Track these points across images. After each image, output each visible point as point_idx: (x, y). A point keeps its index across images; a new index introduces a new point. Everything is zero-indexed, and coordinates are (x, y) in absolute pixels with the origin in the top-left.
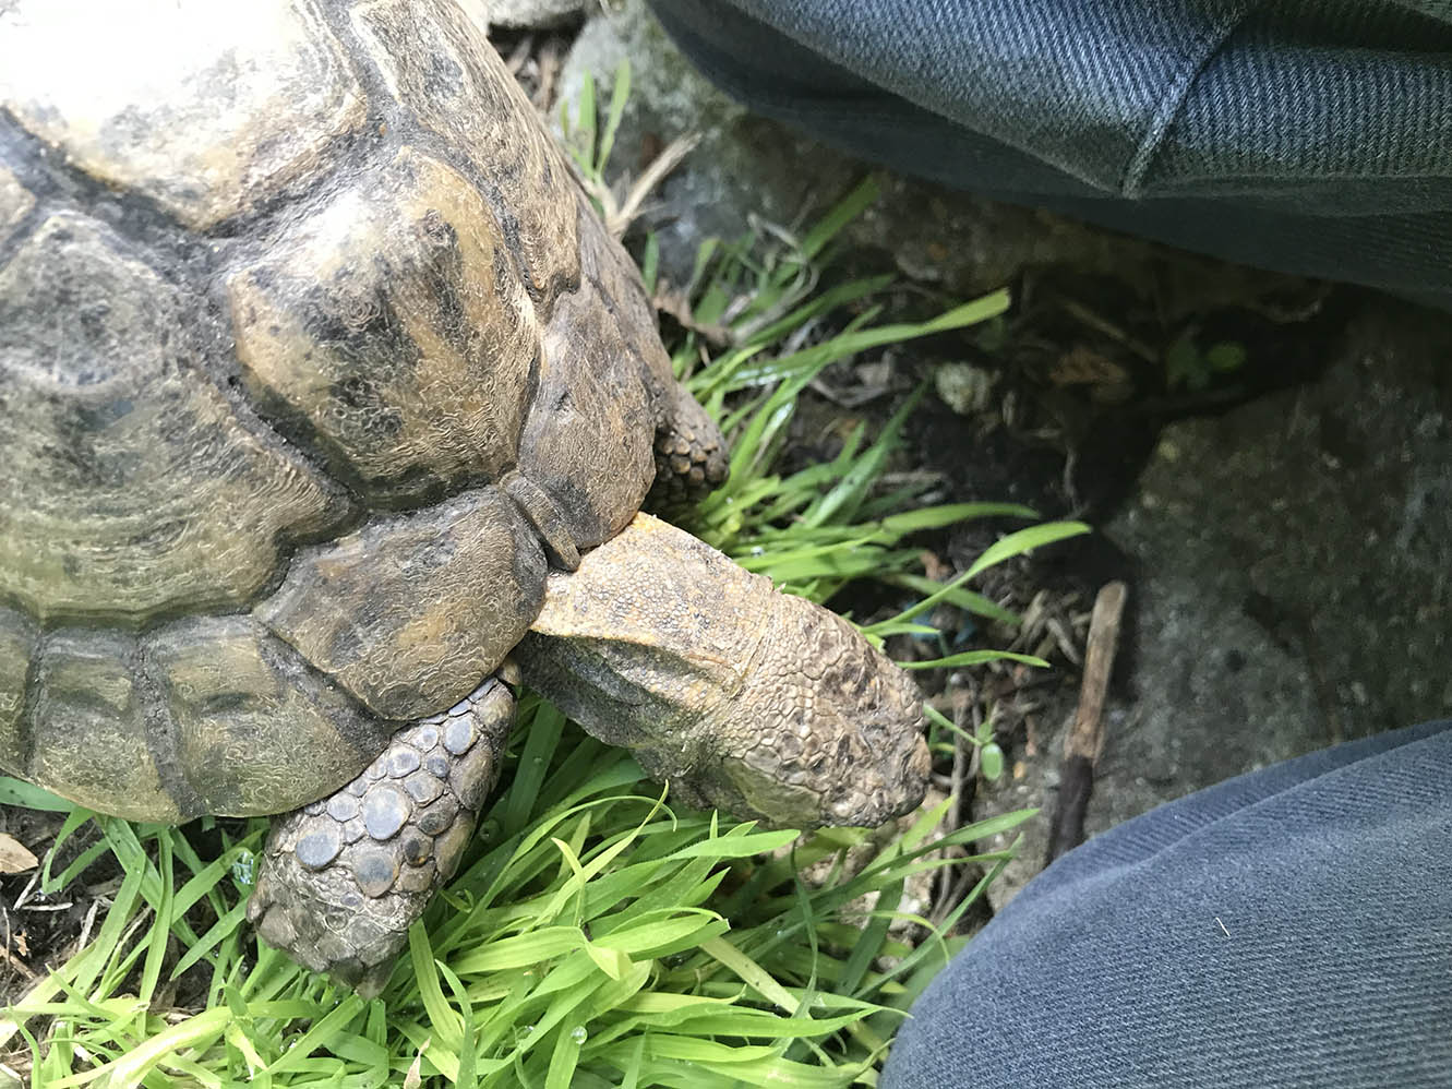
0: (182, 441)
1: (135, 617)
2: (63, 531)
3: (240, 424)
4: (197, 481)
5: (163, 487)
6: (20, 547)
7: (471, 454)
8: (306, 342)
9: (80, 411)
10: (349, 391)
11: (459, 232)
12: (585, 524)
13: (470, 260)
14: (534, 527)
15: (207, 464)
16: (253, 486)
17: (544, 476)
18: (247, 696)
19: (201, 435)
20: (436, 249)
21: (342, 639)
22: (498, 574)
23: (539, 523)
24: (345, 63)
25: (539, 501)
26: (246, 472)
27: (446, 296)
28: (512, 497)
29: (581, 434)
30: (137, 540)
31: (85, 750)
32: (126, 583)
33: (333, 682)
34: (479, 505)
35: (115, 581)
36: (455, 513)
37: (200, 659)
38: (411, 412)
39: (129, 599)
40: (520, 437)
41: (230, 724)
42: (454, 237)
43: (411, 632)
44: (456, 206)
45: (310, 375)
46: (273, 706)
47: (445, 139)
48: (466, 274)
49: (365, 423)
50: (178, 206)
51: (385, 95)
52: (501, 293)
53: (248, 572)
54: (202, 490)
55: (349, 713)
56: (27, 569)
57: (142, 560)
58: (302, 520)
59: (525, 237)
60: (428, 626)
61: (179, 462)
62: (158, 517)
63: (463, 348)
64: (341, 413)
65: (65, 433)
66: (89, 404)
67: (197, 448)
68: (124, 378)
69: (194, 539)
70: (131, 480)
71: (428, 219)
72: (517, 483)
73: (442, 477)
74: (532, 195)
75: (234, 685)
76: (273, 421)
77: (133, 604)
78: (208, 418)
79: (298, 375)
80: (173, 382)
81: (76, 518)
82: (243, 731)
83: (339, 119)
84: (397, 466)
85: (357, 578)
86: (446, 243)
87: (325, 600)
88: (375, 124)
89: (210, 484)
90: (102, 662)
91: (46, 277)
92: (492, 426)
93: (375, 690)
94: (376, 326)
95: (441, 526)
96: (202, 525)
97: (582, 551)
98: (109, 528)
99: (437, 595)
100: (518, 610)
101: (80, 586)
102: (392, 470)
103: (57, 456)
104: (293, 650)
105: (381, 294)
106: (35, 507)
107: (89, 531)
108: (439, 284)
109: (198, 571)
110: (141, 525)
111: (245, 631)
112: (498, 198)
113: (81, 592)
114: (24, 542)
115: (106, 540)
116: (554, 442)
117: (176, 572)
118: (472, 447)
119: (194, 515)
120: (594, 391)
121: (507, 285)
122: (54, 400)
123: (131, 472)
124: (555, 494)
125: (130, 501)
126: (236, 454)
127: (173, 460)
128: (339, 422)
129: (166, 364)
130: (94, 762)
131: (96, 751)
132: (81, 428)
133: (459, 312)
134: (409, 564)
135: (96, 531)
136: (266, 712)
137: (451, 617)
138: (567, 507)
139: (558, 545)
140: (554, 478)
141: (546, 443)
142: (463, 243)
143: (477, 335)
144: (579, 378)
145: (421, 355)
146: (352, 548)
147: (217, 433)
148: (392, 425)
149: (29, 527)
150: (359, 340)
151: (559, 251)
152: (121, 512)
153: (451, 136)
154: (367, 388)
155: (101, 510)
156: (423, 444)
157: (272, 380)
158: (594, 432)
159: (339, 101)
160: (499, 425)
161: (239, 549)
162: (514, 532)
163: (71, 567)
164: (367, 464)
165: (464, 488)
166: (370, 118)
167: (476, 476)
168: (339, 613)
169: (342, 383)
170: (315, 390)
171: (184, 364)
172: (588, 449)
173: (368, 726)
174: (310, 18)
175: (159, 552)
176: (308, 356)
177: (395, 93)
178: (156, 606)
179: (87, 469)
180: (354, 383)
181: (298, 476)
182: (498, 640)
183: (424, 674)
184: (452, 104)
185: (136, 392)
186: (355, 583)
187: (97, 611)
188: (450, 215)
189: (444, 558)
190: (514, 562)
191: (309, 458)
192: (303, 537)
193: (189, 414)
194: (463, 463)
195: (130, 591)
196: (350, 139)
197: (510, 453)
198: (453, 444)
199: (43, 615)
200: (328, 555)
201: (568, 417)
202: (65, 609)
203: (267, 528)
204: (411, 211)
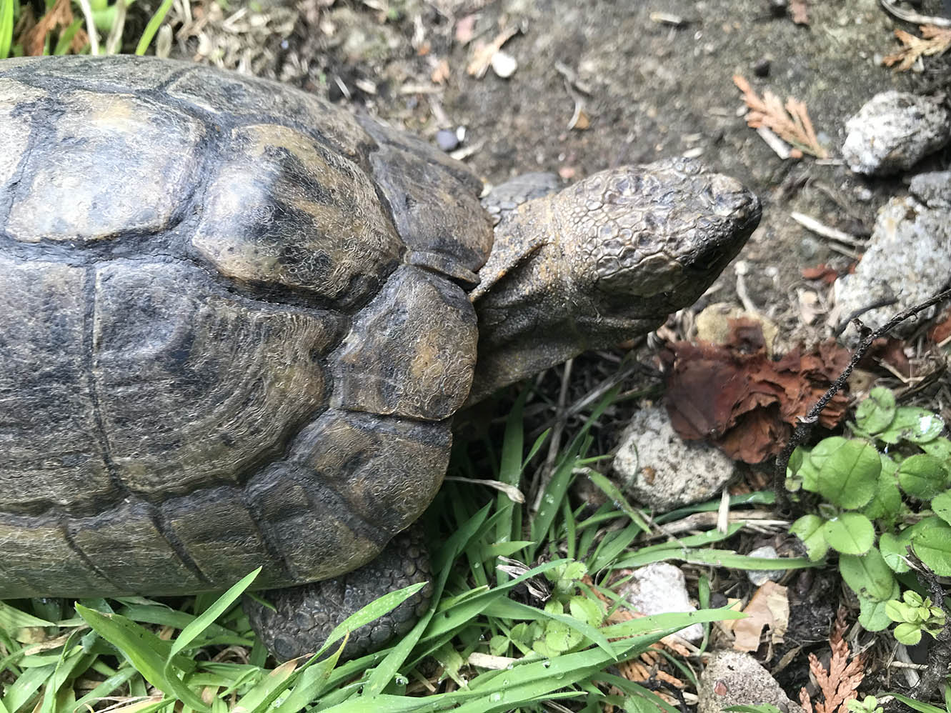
0: (229, 337)
1: (276, 448)
2: (210, 424)
3: (250, 309)
4: (251, 352)
5: (237, 367)
6: (198, 447)
7: (377, 254)
8: (250, 246)
9: (173, 355)
10: (289, 257)
11: (288, 147)
12: (467, 257)
13: (304, 157)
14: (441, 274)
15: (249, 340)
16: (280, 338)
17: (425, 245)
18: (360, 453)
19: (236, 328)
20: (281, 161)
21: (384, 391)
22: (439, 307)
23: (441, 269)
24: (178, 112)
25: (431, 258)
26: (271, 332)
27: (303, 180)
28: (416, 265)
29: (430, 212)
30: (245, 404)
31: (307, 541)
32: (257, 431)
33: (397, 417)
34: (402, 279)
35: (252, 433)
36: (393, 290)
37: (323, 449)
38: (329, 249)
39: (265, 440)
40: (397, 232)
41: (364, 475)
42: (286, 151)
43: (417, 365)
44: (278, 138)
45: (265, 260)
46: (377, 450)
47: (253, 115)
48: (306, 165)
49: (309, 268)
50: (146, 225)
51: (208, 115)
52: (332, 164)
53: (311, 385)
54: (257, 355)
55: (418, 429)
56: (210, 456)
57: (256, 413)
58: (317, 340)
59: (328, 135)
60: (424, 356)
61: (235, 349)
62: (246, 384)
63: (331, 201)
64: (293, 270)
65: (175, 371)
66: (173, 348)
67: (239, 335)
68: (179, 323)
69: (272, 384)
70: (220, 373)
71: (267, 151)
72: (414, 257)
73: (371, 274)
74: (319, 116)
75: (349, 451)
76: (264, 297)
77: (269, 441)
78: (232, 316)
79: (258, 264)
80: (203, 310)
81: (210, 412)
82: (373, 474)
83: (193, 137)
84: (343, 281)
85: (368, 354)
86: (284, 155)
87: (361, 376)
88: (211, 127)
89: (258, 350)
90: (279, 485)
91: (114, 302)
92: (377, 233)
93: (422, 408)
94: (278, 215)
95: (391, 302)
96: (271, 374)
97: (476, 272)
98: (229, 407)
99: (416, 337)
100: (464, 320)
101: (238, 448)
102: (343, 285)
103: (179, 386)
104: (366, 413)
105: (270, 198)
106: (189, 420)
107: (222, 414)
108: (295, 176)
109: (287, 401)
110: (242, 394)
111: (334, 418)
112: (299, 126)
113: (241, 451)
114: (197, 443)
115: (231, 413)
116: (418, 224)
117: (278, 408)
118: (374, 250)
119: (262, 371)
120: (422, 189)
121: (333, 159)
122: (158, 358)
123: (217, 369)
124: (438, 250)
125: (227, 385)
126: (259, 325)
127: (232, 349)
128: (296, 275)
129: (194, 303)
130: (317, 545)
131: (312, 537)
132: (179, 363)
133: (316, 185)
134: (388, 331)
135: (224, 413)
136: (376, 456)
137: (431, 344)
138: (449, 253)
139: (459, 275)
140: (432, 242)
141: (414, 228)
142: (294, 151)
143: (333, 191)
144: (409, 187)
145: (313, 217)
146: (353, 342)
147: (241, 322)
148: (324, 261)
149: (194, 432)
150: (275, 228)
151: (352, 133)
152: (228, 394)
153: (255, 112)
154: (296, 248)
155: (219, 400)
156: (348, 262)
157: (248, 275)
158: (437, 208)
159: (187, 129)
160: (381, 230)
161: (297, 375)
162: (430, 282)
163: (227, 441)
164: (326, 289)
165: (388, 275)
166: (207, 127)
167: (388, 265)
168: (373, 378)
169: (282, 254)
170: (272, 267)
171: (202, 297)
172: (440, 219)
173: (434, 431)
174: (148, 105)
175: (260, 403)
176: (256, 252)
177: (212, 110)
178: (281, 435)
179: (196, 383)
180: (288, 250)
181: (298, 317)
182: (465, 342)
183: (440, 383)
184: (247, 100)
185: (190, 327)
186: (369, 358)
187: (255, 458)
188: (277, 144)
189: (404, 317)
190: (442, 297)
191: (297, 305)
192: (325, 349)
193: (222, 320)
194: (376, 261)
195: (262, 435)
196: (203, 141)
197: (397, 241)
198: (362, 253)
199: (234, 477)
200: (344, 352)
201: (417, 208)
202: (242, 466)
203: (303, 355)
204: (255, 152)
